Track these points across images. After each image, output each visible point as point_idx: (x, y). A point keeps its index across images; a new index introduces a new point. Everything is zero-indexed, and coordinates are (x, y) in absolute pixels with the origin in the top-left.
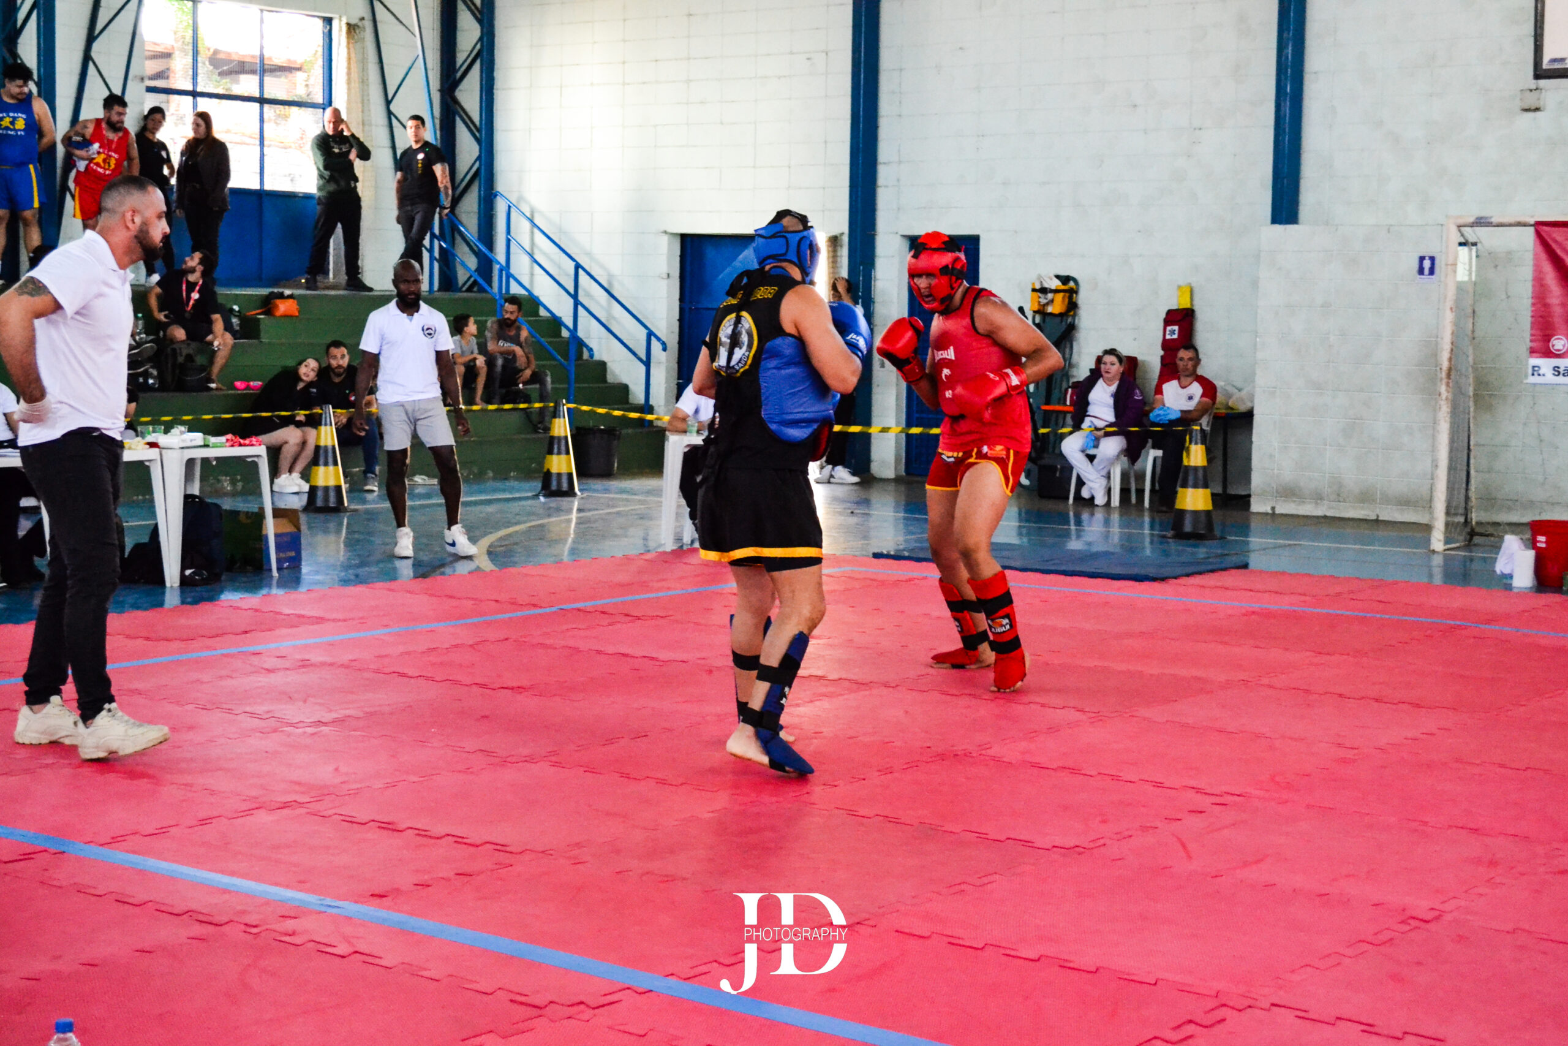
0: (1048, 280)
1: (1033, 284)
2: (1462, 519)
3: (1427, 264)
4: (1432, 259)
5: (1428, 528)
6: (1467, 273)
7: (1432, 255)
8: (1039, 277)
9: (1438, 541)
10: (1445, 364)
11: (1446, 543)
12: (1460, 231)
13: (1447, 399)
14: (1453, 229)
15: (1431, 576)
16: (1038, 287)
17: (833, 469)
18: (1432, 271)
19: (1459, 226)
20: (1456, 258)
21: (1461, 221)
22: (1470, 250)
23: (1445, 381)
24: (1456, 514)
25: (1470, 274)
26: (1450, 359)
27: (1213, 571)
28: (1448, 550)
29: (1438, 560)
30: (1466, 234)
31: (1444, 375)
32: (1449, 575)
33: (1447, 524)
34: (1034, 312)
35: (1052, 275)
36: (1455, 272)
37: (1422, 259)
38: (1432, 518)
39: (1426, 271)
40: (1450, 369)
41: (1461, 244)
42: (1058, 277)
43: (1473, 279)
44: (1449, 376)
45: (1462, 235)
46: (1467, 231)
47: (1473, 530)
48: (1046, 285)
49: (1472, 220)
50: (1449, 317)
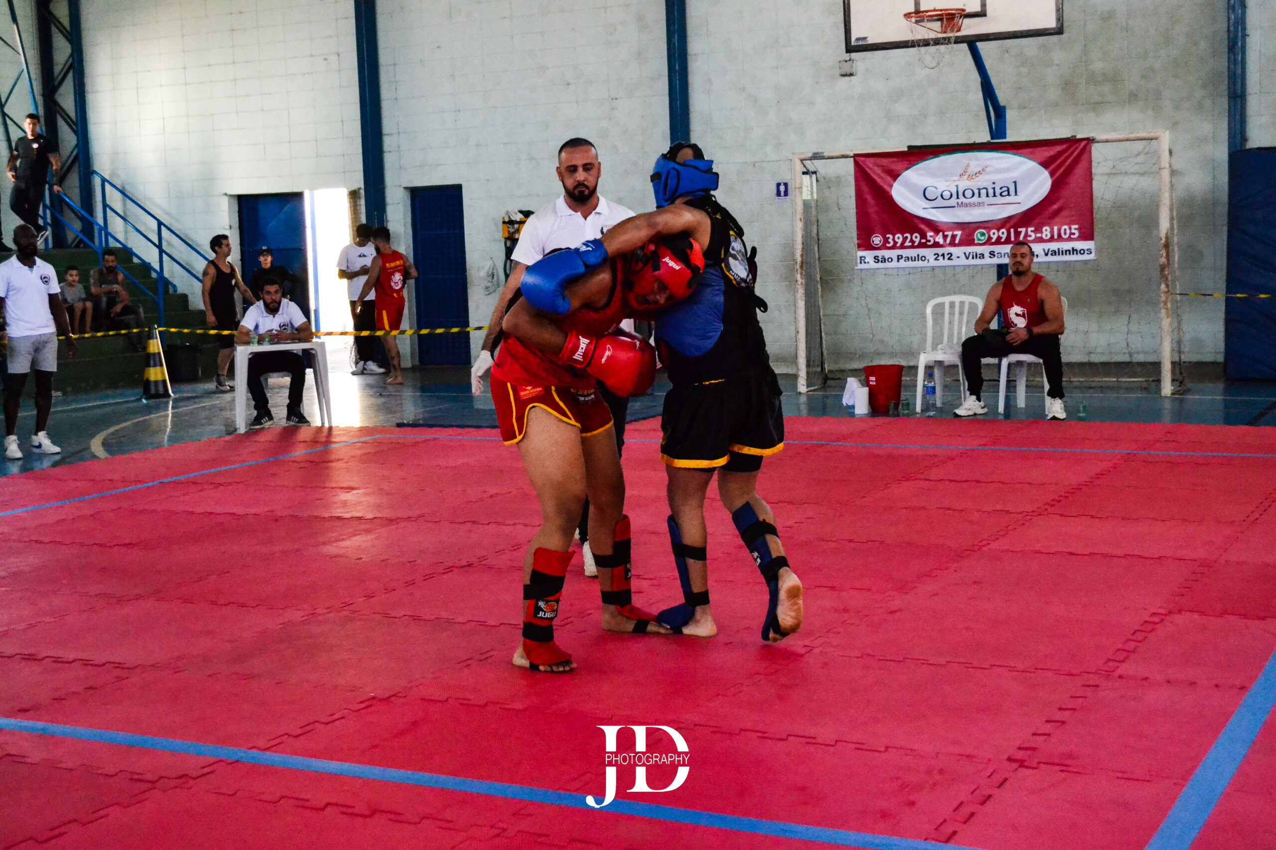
0: (515, 216)
1: (503, 218)
2: (819, 369)
3: (782, 188)
4: (786, 185)
5: (795, 377)
6: (810, 193)
7: (785, 182)
8: (507, 213)
9: (802, 387)
10: (799, 259)
11: (808, 387)
12: (803, 163)
13: (802, 283)
14: (798, 163)
15: (799, 410)
16: (507, 220)
17: (365, 364)
18: (786, 194)
19: (802, 160)
20: (801, 183)
21: (803, 157)
22: (811, 177)
23: (799, 271)
24: (814, 366)
25: (812, 194)
26: (802, 256)
27: (644, 419)
28: (810, 391)
29: (803, 399)
30: (807, 166)
31: (798, 267)
32: (811, 409)
33: (808, 373)
34: (506, 238)
35: (517, 211)
36: (801, 193)
37: (778, 185)
38: (798, 369)
39: (782, 194)
40: (802, 263)
41: (804, 173)
42: (521, 212)
43: (815, 197)
44: (801, 267)
45: (805, 166)
46: (807, 163)
47: (826, 375)
48: (513, 219)
49: (810, 155)
50: (799, 225)
